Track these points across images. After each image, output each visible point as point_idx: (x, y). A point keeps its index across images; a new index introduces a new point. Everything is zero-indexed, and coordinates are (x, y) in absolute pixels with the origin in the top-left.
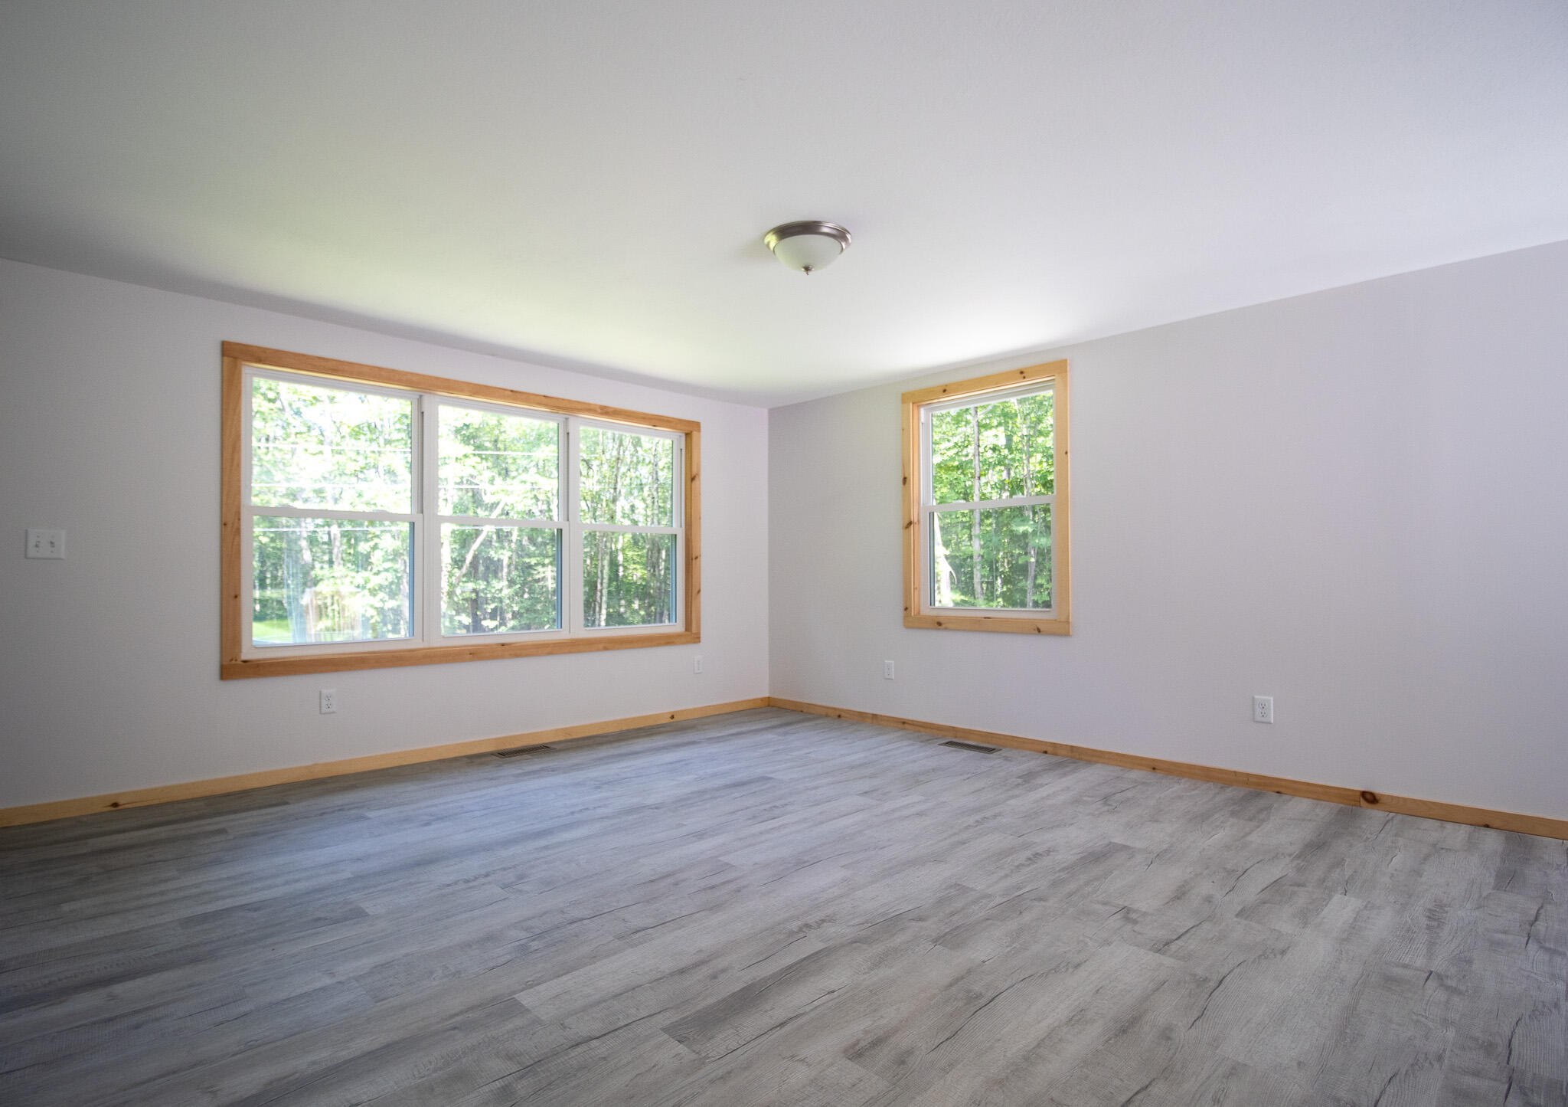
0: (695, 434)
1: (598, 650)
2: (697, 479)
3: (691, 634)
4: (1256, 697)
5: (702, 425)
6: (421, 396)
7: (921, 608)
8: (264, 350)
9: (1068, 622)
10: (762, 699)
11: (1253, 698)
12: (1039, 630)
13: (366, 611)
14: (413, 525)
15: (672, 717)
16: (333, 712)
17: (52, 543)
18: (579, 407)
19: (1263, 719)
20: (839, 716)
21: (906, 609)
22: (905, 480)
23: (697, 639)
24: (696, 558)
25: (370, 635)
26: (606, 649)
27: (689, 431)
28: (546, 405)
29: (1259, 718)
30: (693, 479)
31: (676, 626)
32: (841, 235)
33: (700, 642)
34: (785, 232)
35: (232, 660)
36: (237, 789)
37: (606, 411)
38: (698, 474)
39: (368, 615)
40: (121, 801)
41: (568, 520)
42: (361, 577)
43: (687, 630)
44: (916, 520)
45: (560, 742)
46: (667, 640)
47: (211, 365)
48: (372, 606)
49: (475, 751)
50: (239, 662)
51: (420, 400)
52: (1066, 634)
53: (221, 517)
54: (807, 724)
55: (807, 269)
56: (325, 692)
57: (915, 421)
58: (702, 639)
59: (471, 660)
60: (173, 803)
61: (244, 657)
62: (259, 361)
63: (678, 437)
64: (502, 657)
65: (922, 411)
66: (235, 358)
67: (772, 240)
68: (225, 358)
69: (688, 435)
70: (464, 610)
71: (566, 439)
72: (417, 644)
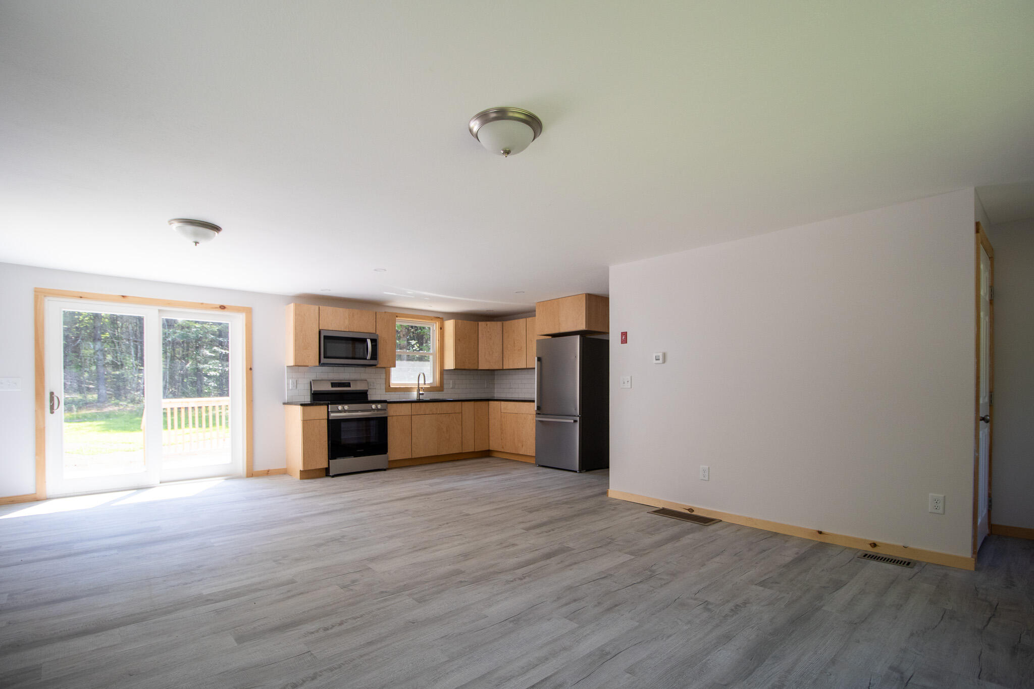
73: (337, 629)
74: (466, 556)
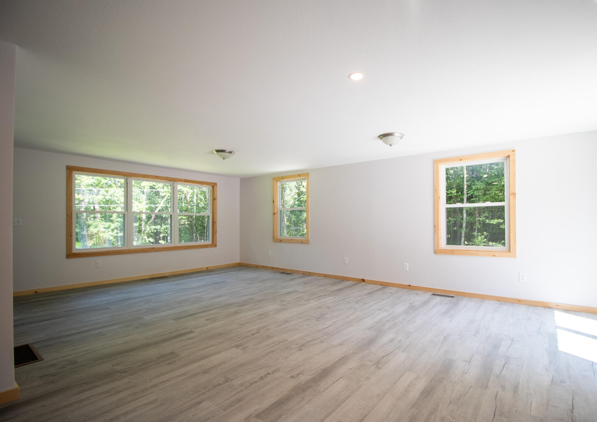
0: (215, 187)
1: (183, 249)
2: (216, 199)
3: (214, 244)
4: (345, 258)
5: (217, 184)
6: (127, 178)
7: (278, 237)
8: (79, 168)
9: (308, 240)
10: (237, 263)
11: (344, 259)
12: (303, 242)
13: (110, 237)
14: (124, 215)
15: (207, 268)
16: (100, 267)
17: (18, 222)
18: (177, 180)
19: (345, 263)
20: (257, 267)
21: (273, 237)
22: (273, 201)
23: (215, 246)
24: (215, 222)
25: (111, 246)
26: (185, 249)
27: (213, 186)
28: (166, 180)
29: (344, 263)
30: (214, 199)
31: (209, 242)
32: (230, 152)
33: (216, 247)
34: (218, 151)
35: (70, 253)
36: (70, 288)
37: (186, 181)
38: (216, 198)
39: (110, 239)
40: (38, 291)
41: (174, 212)
42: (107, 224)
43: (212, 243)
44: (276, 213)
45: (170, 276)
46: (206, 246)
47: (63, 173)
48: (112, 235)
49: (144, 278)
50: (72, 254)
51: (127, 179)
52: (308, 243)
53: (67, 213)
54: (247, 269)
55: (224, 159)
56: (97, 262)
57: (276, 185)
58: (217, 246)
59: (142, 252)
60: (53, 292)
61: (73, 252)
62: (78, 170)
63: (210, 187)
64: (152, 251)
65: (278, 183)
66: (71, 170)
67: (215, 152)
68: (68, 170)
69: (213, 187)
70: (151, 236)
71: (173, 189)
72: (125, 248)
73: (274, 293)
74: (236, 313)
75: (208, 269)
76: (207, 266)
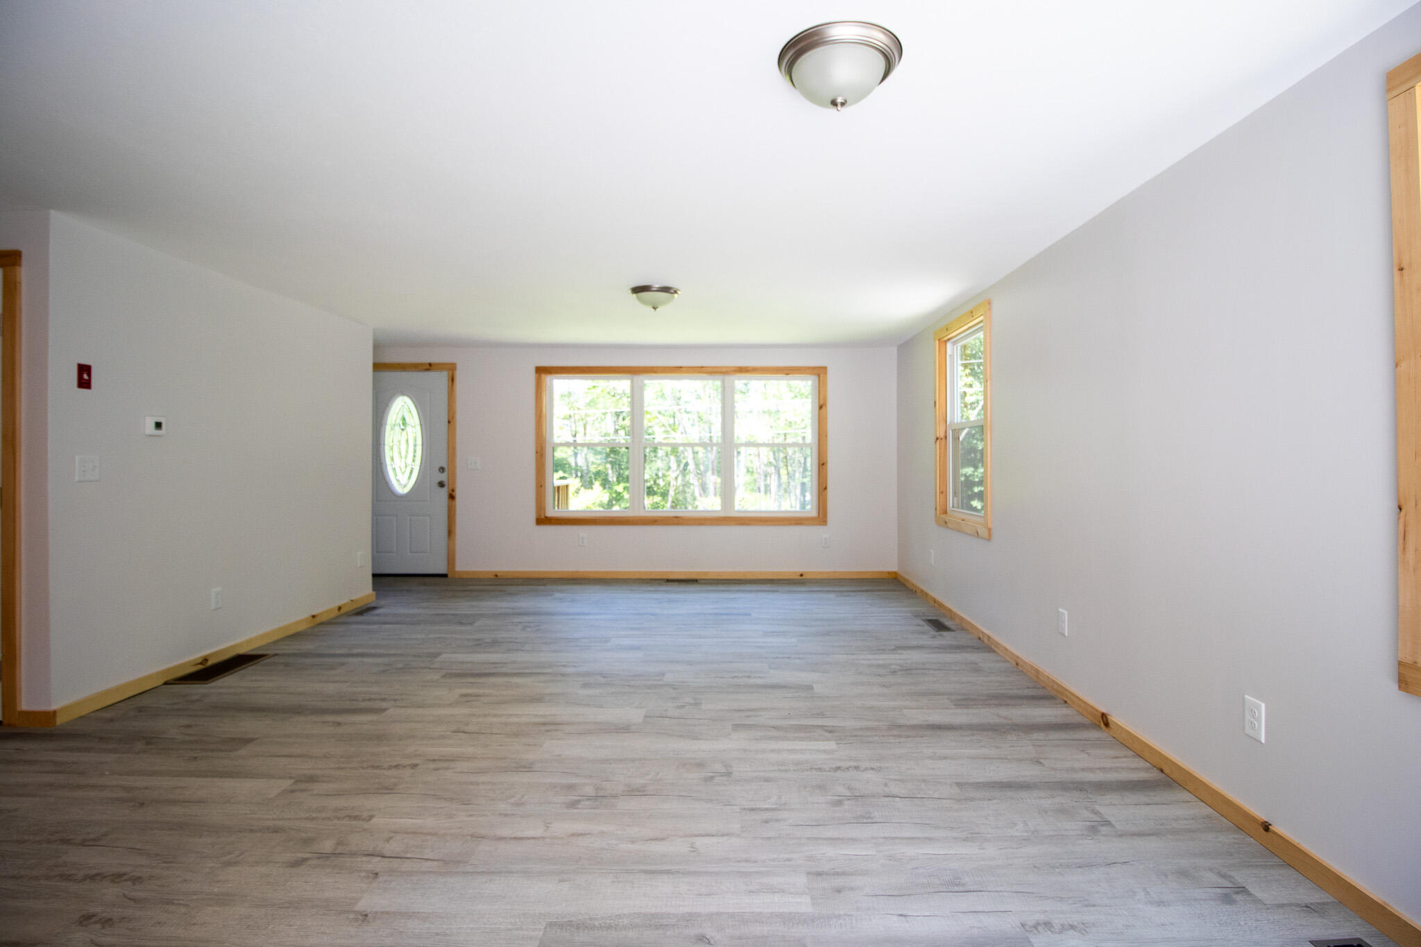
0: (822, 375)
1: (742, 525)
2: (824, 407)
3: (819, 518)
7: (948, 509)
9: (989, 528)
10: (890, 573)
15: (802, 575)
17: (475, 463)
21: (936, 509)
22: (935, 403)
23: (824, 522)
24: (822, 462)
26: (748, 524)
30: (821, 407)
31: (811, 511)
34: (637, 290)
35: (540, 516)
38: (825, 404)
40: (499, 574)
41: (724, 441)
43: (818, 515)
44: (942, 436)
45: (706, 579)
46: (803, 522)
50: (544, 518)
52: (989, 539)
56: (581, 535)
57: (943, 352)
58: (828, 524)
61: (546, 515)
63: (813, 378)
65: (949, 345)
66: (540, 373)
68: (536, 374)
69: (819, 376)
75: (803, 577)
76: (801, 570)
